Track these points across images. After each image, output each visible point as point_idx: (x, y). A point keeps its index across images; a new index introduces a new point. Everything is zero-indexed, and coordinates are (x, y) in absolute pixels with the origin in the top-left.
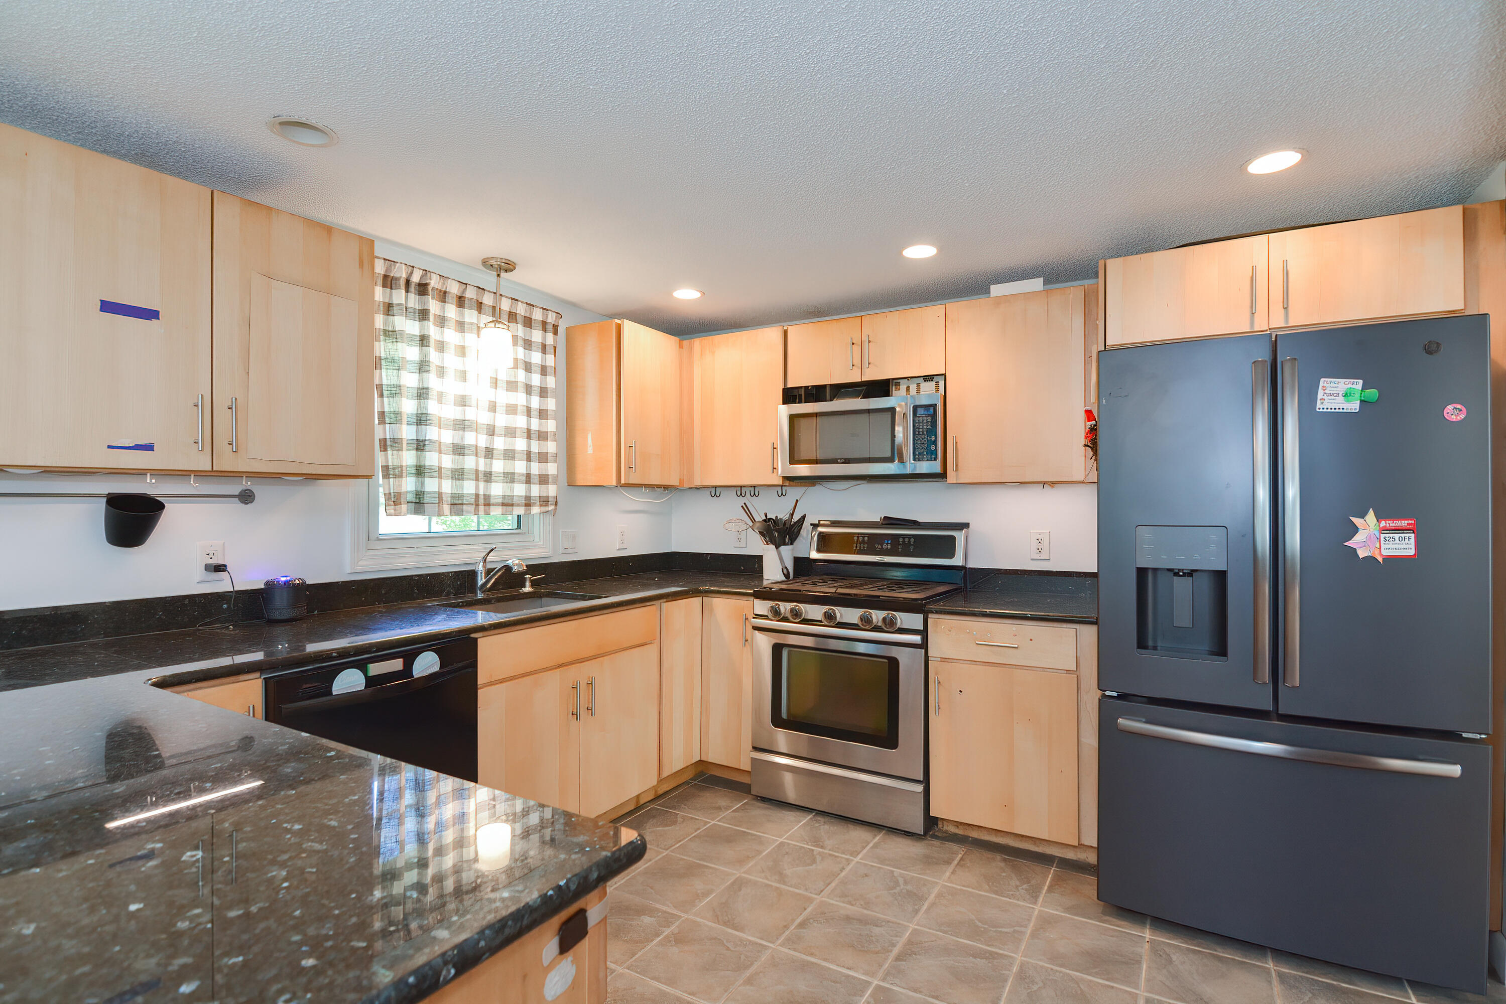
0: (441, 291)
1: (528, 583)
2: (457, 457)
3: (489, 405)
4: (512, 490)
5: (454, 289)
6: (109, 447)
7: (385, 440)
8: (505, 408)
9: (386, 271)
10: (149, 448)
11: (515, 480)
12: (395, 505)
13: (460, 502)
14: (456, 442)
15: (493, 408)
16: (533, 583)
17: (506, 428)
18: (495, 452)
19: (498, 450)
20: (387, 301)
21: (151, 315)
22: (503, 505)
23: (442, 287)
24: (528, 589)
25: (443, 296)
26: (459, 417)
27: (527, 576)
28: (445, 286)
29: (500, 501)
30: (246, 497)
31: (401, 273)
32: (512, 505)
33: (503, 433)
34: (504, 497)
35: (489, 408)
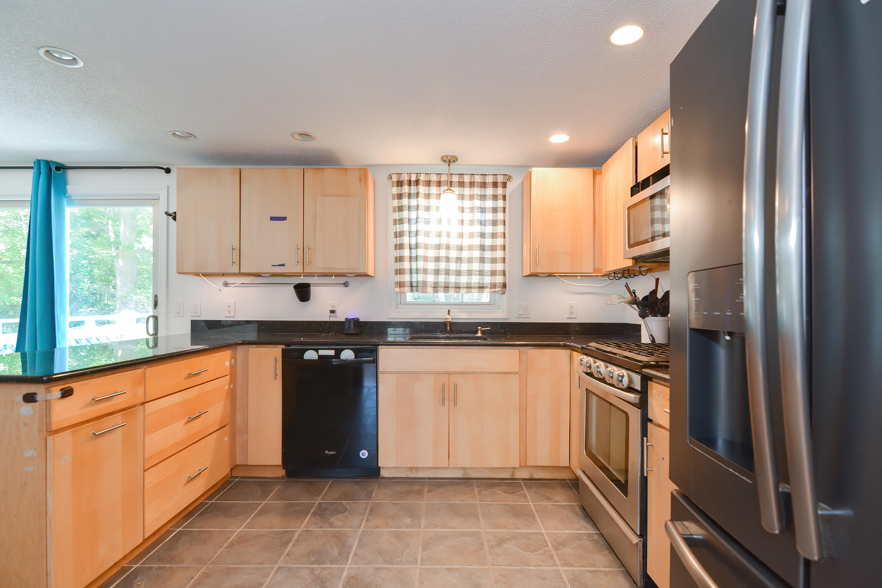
0: (427, 181)
1: (479, 332)
2: (437, 263)
3: (458, 235)
4: (471, 279)
5: (434, 178)
6: (272, 266)
7: (397, 257)
8: (468, 235)
9: (398, 179)
10: (283, 265)
11: (473, 274)
12: (400, 287)
13: (437, 286)
14: (436, 256)
15: (461, 236)
16: (483, 332)
17: (469, 246)
18: (463, 259)
19: (464, 258)
20: (399, 192)
21: (284, 219)
22: (467, 288)
23: (428, 179)
24: (479, 335)
25: (428, 183)
26: (438, 243)
27: (479, 328)
28: (429, 178)
29: (465, 286)
30: (346, 284)
31: (405, 178)
32: (471, 288)
33: (468, 249)
34: (467, 283)
35: (457, 236)
